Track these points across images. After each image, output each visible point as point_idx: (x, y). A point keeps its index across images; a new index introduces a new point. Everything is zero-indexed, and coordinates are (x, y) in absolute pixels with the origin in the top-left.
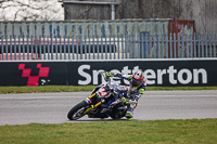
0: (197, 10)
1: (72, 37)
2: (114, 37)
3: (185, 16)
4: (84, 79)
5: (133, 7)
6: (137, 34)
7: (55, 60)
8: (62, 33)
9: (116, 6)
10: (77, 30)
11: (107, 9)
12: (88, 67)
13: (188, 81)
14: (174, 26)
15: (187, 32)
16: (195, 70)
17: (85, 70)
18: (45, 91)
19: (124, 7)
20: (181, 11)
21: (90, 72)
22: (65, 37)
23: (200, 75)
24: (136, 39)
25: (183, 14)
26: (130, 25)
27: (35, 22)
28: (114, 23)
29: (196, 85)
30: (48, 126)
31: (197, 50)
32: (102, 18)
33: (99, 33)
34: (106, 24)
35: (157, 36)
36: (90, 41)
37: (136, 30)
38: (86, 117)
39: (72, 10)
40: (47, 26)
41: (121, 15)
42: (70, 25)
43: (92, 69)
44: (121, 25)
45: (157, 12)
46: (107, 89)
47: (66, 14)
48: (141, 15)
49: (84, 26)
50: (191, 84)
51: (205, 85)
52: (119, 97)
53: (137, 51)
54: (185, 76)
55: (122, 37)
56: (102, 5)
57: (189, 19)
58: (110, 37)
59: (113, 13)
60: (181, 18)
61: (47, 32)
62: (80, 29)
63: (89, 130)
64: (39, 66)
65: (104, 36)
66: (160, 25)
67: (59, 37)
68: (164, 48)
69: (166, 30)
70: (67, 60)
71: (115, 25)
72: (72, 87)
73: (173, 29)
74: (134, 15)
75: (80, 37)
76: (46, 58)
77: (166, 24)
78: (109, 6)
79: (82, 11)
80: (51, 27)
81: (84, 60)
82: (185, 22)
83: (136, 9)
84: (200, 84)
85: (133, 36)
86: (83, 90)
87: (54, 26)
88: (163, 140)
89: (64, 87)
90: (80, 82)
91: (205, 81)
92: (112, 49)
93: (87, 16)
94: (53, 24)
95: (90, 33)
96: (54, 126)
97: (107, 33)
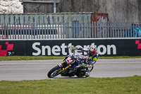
0: (110, 6)
1: (28, 24)
2: (56, 24)
3: (102, 10)
4: (36, 52)
5: (68, 5)
6: (70, 22)
7: (17, 39)
8: (22, 22)
9: (57, 4)
10: (31, 20)
11: (51, 6)
12: (39, 44)
13: (104, 53)
14: (94, 17)
15: (103, 21)
16: (108, 46)
17: (37, 46)
18: (11, 60)
19: (62, 5)
20: (99, 7)
21: (40, 47)
22: (24, 24)
23: (112, 49)
24: (70, 25)
25: (100, 9)
26: (66, 16)
27: (4, 14)
28: (55, 15)
29: (109, 55)
30: (13, 82)
31: (110, 33)
32: (48, 12)
33: (46, 21)
34: (51, 16)
35: (84, 23)
36: (40, 27)
37: (70, 19)
38: (60, 76)
39: (28, 7)
40: (12, 17)
41: (60, 10)
42: (27, 17)
43: (41, 45)
44: (60, 16)
45: (83, 8)
46: (73, 58)
47: (25, 9)
48: (73, 10)
49: (36, 17)
50: (106, 55)
51: (115, 55)
52: (81, 63)
53: (71, 34)
54: (102, 50)
55: (61, 24)
56: (48, 4)
57: (104, 12)
58: (53, 24)
59: (55, 8)
60: (99, 12)
61: (12, 21)
62: (34, 19)
63: (40, 85)
64: (7, 43)
65: (49, 23)
66: (85, 16)
67: (20, 24)
68: (88, 32)
69: (90, 20)
70: (25, 39)
71: (56, 16)
72: (28, 57)
73: (94, 19)
74: (69, 9)
75: (34, 24)
76: (11, 38)
77: (90, 15)
78: (52, 4)
79: (35, 7)
80: (14, 17)
81: (36, 39)
82: (102, 15)
83: (70, 6)
84: (112, 55)
85: (68, 23)
86: (36, 59)
87: (17, 17)
88: (88, 92)
89: (23, 57)
90: (34, 54)
91: (115, 53)
92: (54, 32)
93: (38, 11)
94: (16, 16)
95: (40, 21)
96: (17, 82)
97: (51, 22)
